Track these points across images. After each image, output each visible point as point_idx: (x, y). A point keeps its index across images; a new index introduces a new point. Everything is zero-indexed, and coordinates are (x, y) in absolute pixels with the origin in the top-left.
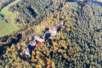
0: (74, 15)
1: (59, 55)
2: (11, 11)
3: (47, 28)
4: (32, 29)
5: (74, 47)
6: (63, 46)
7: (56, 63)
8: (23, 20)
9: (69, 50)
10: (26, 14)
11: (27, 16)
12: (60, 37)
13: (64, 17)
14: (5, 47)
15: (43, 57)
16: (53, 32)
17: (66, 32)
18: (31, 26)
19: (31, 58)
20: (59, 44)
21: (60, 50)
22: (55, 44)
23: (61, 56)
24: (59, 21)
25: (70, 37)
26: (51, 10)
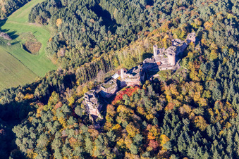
0: (230, 16)
1: (181, 119)
3: (147, 52)
4: (104, 61)
5: (228, 103)
6: (195, 100)
7: (173, 136)
8: (76, 40)
9: (214, 111)
10: (86, 25)
11: (88, 29)
12: (185, 75)
13: (199, 23)
14: (32, 104)
15: (137, 120)
16: (166, 62)
17: (205, 61)
18: (101, 53)
19: (103, 122)
20: (184, 93)
21: (186, 109)
22: (169, 90)
24: (183, 31)
25: (217, 75)
26: (163, 10)
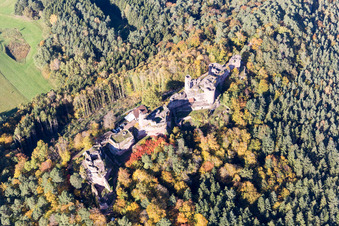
0: (282, 30)
1: (222, 188)
2: (26, 12)
3: (174, 79)
4: (113, 85)
5: (283, 158)
6: (240, 153)
7: (213, 218)
8: (75, 48)
9: (265, 170)
10: (89, 25)
11: (92, 32)
12: (226, 117)
13: (243, 39)
14: (7, 155)
15: (162, 193)
16: (201, 98)
17: (252, 96)
18: (109, 72)
19: (113, 198)
20: (225, 145)
21: (229, 170)
22: (206, 143)
23: (230, 194)
24: (223, 51)
25: (268, 116)
26: (189, 10)
